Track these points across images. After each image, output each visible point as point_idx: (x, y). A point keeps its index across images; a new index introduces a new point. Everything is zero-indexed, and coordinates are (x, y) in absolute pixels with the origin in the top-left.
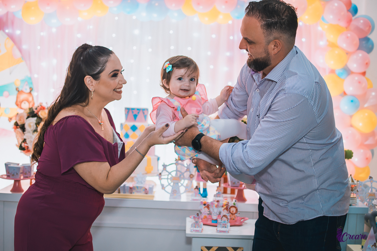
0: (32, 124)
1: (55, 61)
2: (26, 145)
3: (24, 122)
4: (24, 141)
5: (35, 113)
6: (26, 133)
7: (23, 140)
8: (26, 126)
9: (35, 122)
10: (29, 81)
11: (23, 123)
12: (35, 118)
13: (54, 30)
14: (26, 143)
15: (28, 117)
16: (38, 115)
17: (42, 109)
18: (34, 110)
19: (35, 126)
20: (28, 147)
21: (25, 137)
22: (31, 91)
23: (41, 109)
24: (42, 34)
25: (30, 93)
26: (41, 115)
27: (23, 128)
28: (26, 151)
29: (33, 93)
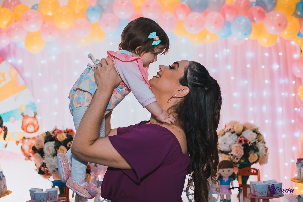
0: (50, 148)
1: (55, 87)
2: (46, 169)
3: (42, 146)
4: (44, 165)
5: (53, 137)
6: (45, 157)
7: (42, 164)
8: (45, 150)
9: (53, 146)
10: (32, 106)
11: (42, 148)
12: (54, 142)
13: (53, 58)
14: (46, 167)
15: (46, 142)
16: (57, 139)
17: (60, 132)
18: (51, 134)
19: (54, 150)
20: (47, 171)
21: (44, 161)
22: (35, 116)
23: (58, 133)
24: (42, 62)
25: (35, 117)
26: (59, 138)
27: (41, 152)
28: (45, 175)
29: (37, 117)
